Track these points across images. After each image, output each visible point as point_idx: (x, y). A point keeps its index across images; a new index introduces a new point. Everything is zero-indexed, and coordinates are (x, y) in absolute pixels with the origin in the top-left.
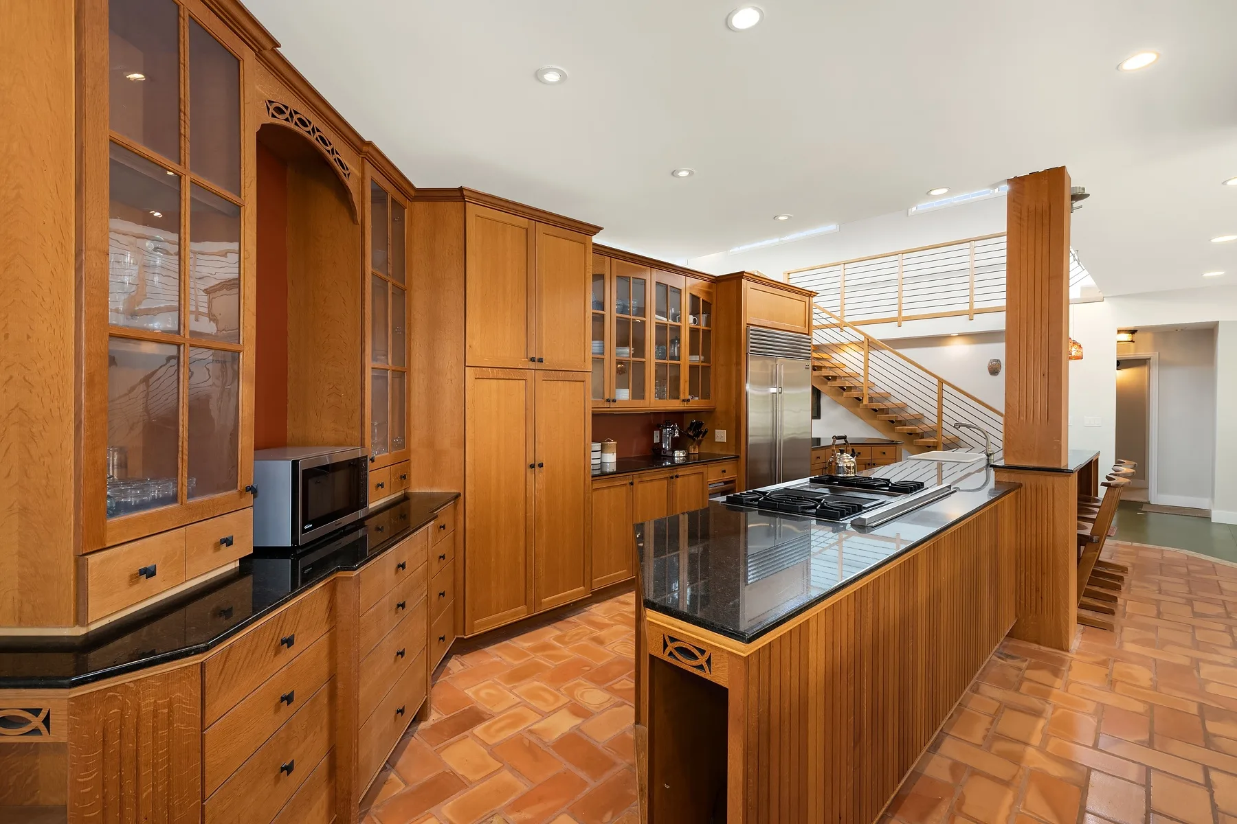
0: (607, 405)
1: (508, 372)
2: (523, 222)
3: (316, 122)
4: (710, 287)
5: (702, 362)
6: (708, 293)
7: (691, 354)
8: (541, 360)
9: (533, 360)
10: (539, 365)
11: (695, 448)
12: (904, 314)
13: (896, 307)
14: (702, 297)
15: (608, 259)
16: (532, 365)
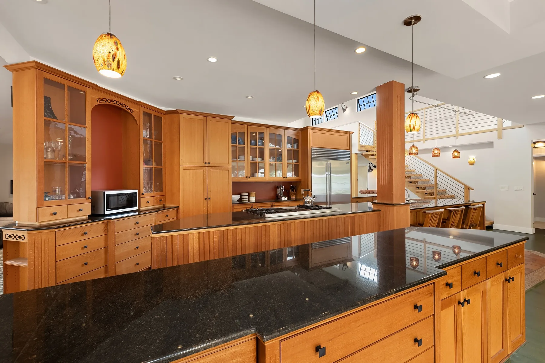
0: (247, 179)
1: (196, 168)
2: (202, 118)
3: (117, 100)
4: (297, 133)
5: (296, 162)
6: (296, 135)
7: (288, 159)
8: (209, 163)
9: (206, 163)
10: (208, 165)
11: (293, 196)
12: (426, 137)
13: (422, 134)
14: (293, 137)
15: (246, 126)
16: (206, 165)
